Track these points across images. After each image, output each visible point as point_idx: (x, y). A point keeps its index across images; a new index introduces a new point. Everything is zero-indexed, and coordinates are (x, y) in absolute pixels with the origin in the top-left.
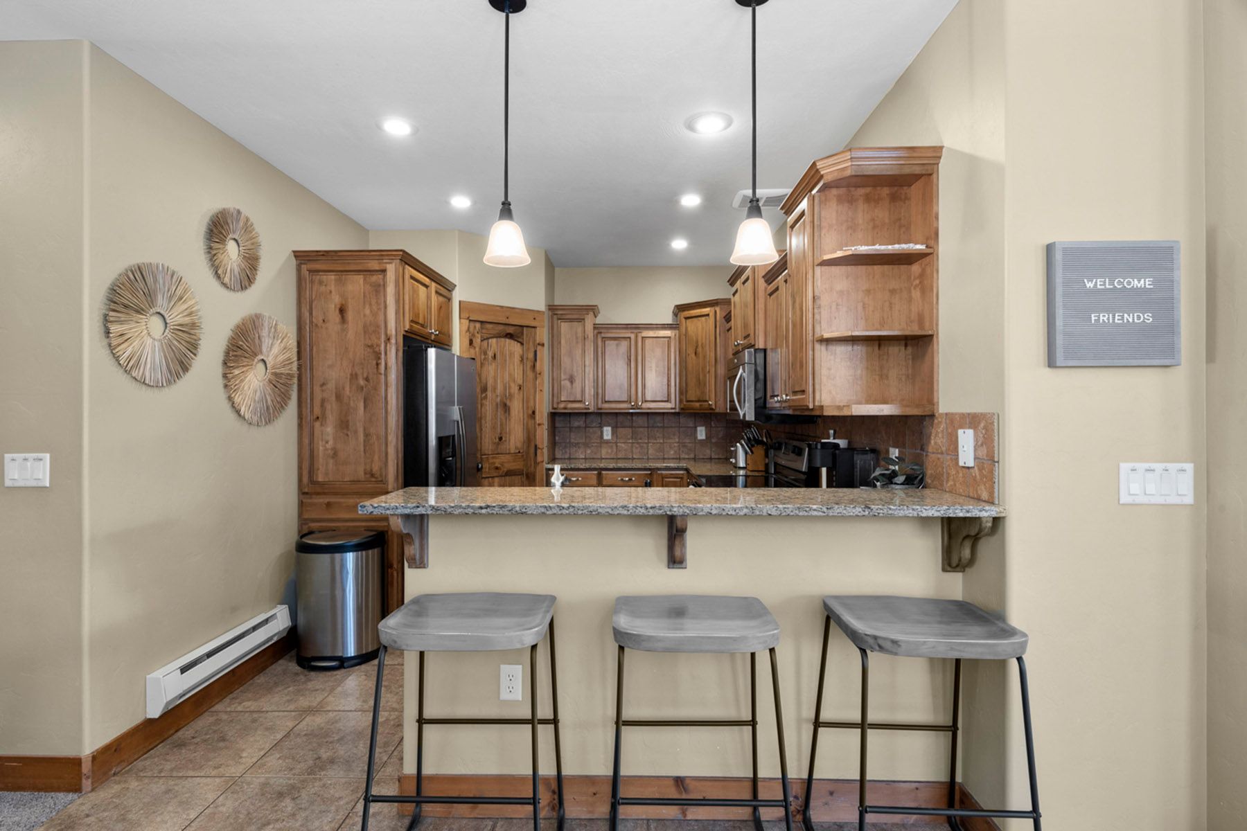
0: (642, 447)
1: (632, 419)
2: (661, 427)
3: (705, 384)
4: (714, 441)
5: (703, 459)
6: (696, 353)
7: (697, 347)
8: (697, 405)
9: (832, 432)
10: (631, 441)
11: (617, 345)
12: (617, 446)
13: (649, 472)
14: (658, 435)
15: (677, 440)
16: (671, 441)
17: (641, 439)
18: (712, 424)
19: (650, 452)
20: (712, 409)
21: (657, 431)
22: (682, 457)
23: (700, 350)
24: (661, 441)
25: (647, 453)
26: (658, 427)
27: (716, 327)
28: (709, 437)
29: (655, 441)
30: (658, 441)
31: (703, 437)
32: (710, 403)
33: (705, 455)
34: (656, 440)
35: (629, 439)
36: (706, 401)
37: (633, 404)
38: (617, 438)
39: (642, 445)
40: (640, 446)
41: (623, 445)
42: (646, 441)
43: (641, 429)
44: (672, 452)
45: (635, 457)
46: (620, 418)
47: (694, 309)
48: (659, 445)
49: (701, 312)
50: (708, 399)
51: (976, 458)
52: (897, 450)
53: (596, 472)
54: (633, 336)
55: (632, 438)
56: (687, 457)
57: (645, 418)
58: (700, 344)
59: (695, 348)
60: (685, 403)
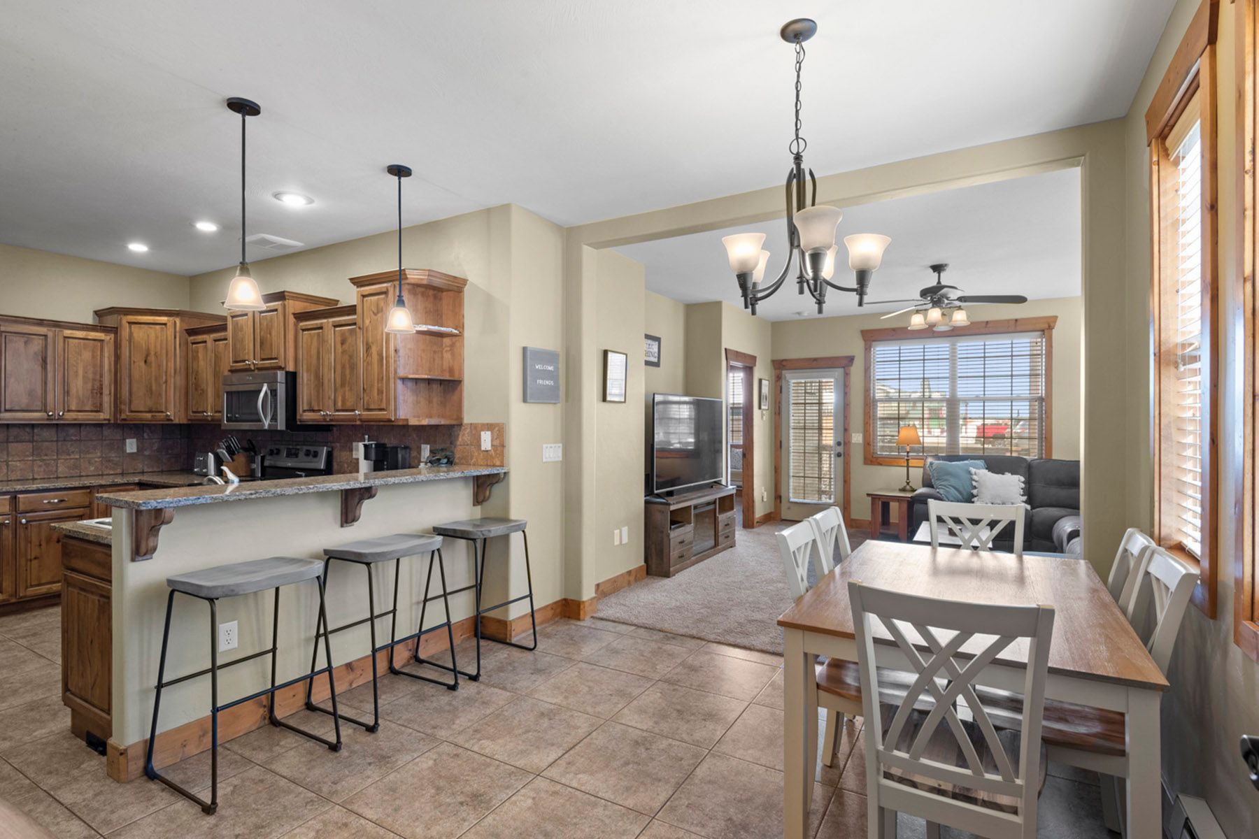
0: (47, 465)
1: (33, 433)
2: (77, 440)
3: (160, 394)
4: (147, 453)
5: (134, 473)
6: (146, 362)
7: (147, 355)
8: (149, 416)
9: (367, 437)
10: (31, 458)
11: (26, 343)
12: (8, 465)
13: (89, 490)
14: (72, 449)
15: (99, 454)
16: (91, 456)
17: (46, 455)
18: (145, 435)
19: (60, 470)
20: (171, 420)
21: (72, 445)
22: (105, 473)
23: (152, 358)
24: (77, 457)
25: (56, 471)
26: (72, 440)
27: (175, 337)
28: (140, 449)
29: (68, 457)
30: (72, 456)
31: (135, 450)
32: (169, 413)
33: (135, 470)
34: (70, 455)
35: (28, 456)
36: (162, 412)
37: (51, 413)
38: (8, 455)
39: (48, 462)
40: (45, 464)
41: (18, 464)
42: (55, 457)
43: (47, 443)
44: (92, 468)
45: (36, 477)
46: (14, 432)
47: (142, 315)
48: (73, 460)
49: (154, 320)
50: (164, 410)
51: (492, 445)
52: (428, 446)
53: (8, 497)
54: (50, 335)
55: (33, 455)
56: (112, 472)
57: (53, 431)
58: (152, 353)
59: (144, 356)
60: (128, 414)
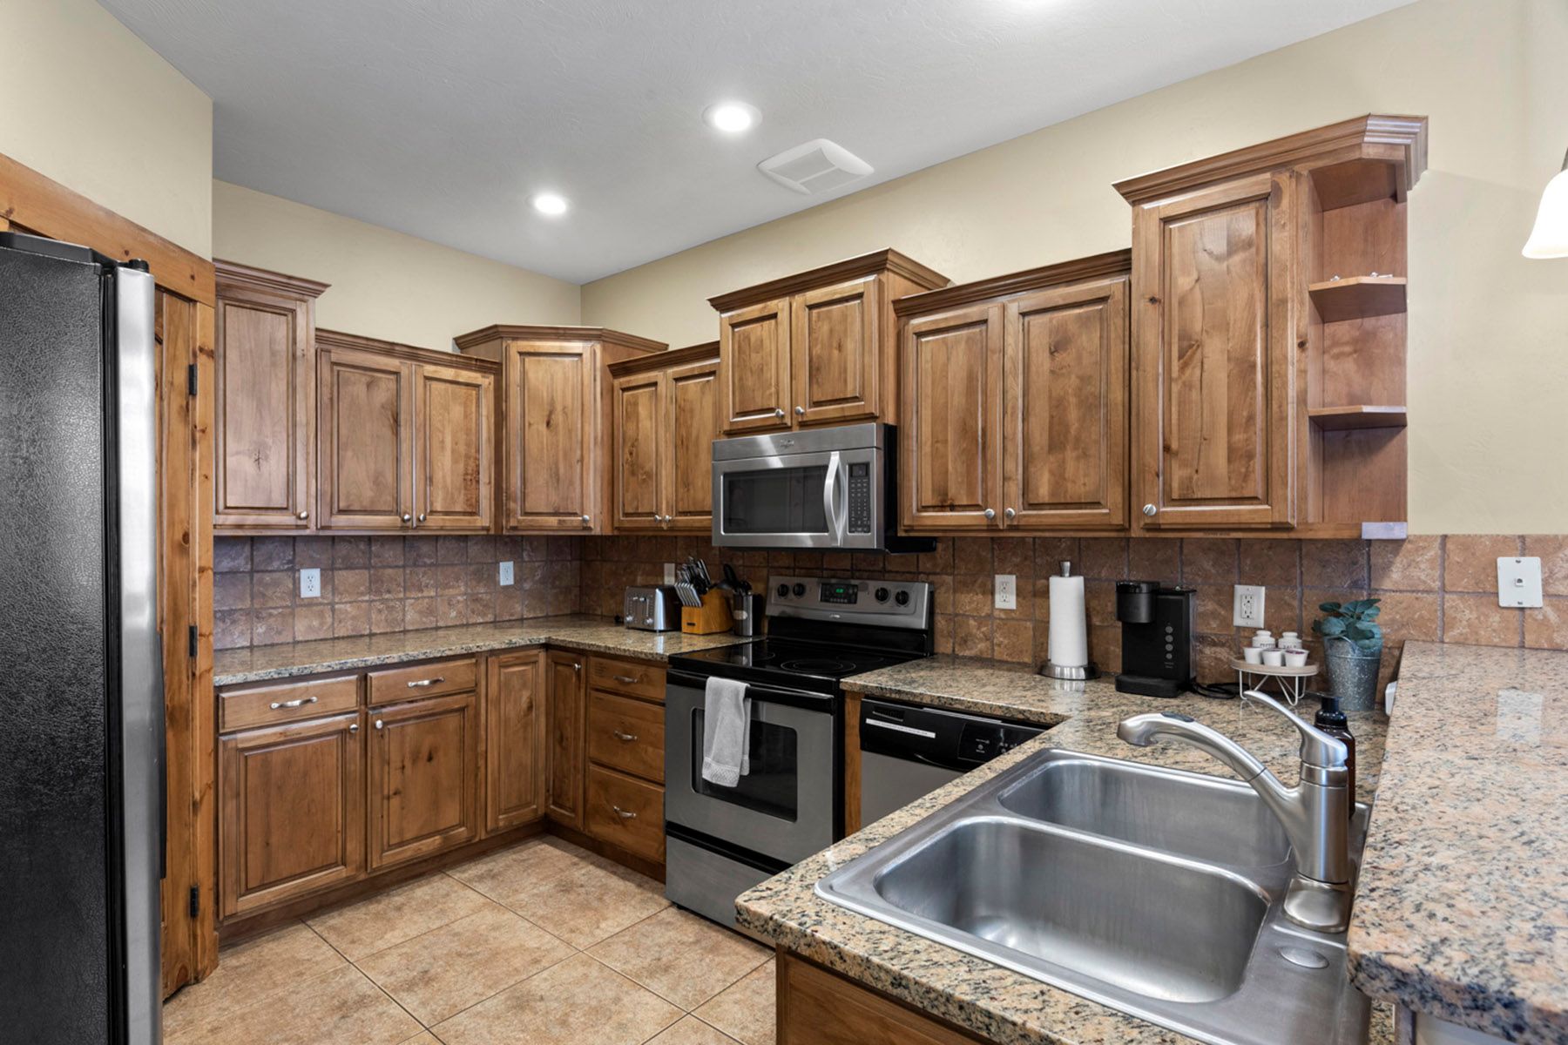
0: (391, 609)
1: (370, 551)
2: (432, 565)
3: (571, 483)
4: (527, 586)
5: (510, 621)
6: (548, 424)
7: (551, 413)
8: (553, 521)
9: (1068, 564)
10: (367, 598)
11: (369, 385)
12: (333, 610)
13: (474, 660)
14: (425, 580)
15: (463, 589)
16: (452, 592)
17: (389, 592)
19: (408, 617)
20: (589, 529)
21: (425, 573)
22: (471, 621)
23: (558, 418)
24: (433, 593)
25: (403, 620)
26: (425, 565)
27: (595, 380)
28: (519, 579)
29: (420, 595)
30: (425, 594)
31: (511, 581)
32: (587, 517)
33: (512, 615)
34: (422, 591)
35: (363, 594)
36: (575, 514)
37: (407, 517)
38: (333, 594)
39: (391, 604)
40: (388, 607)
41: (348, 607)
42: (401, 595)
43: (390, 571)
44: (453, 614)
45: (374, 631)
46: (343, 549)
47: (540, 339)
48: (426, 600)
49: (561, 347)
50: (578, 512)
51: (1546, 595)
52: (1263, 588)
53: (354, 677)
54: (404, 372)
55: (370, 591)
56: (481, 621)
57: (399, 547)
58: (559, 408)
59: (546, 413)
60: (520, 518)
